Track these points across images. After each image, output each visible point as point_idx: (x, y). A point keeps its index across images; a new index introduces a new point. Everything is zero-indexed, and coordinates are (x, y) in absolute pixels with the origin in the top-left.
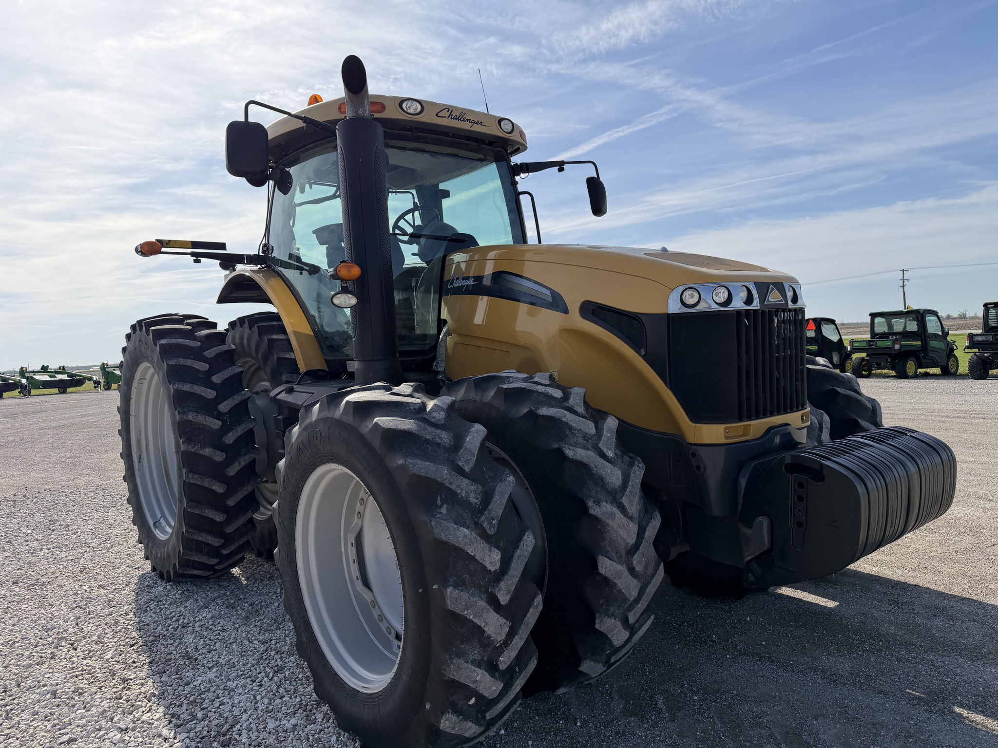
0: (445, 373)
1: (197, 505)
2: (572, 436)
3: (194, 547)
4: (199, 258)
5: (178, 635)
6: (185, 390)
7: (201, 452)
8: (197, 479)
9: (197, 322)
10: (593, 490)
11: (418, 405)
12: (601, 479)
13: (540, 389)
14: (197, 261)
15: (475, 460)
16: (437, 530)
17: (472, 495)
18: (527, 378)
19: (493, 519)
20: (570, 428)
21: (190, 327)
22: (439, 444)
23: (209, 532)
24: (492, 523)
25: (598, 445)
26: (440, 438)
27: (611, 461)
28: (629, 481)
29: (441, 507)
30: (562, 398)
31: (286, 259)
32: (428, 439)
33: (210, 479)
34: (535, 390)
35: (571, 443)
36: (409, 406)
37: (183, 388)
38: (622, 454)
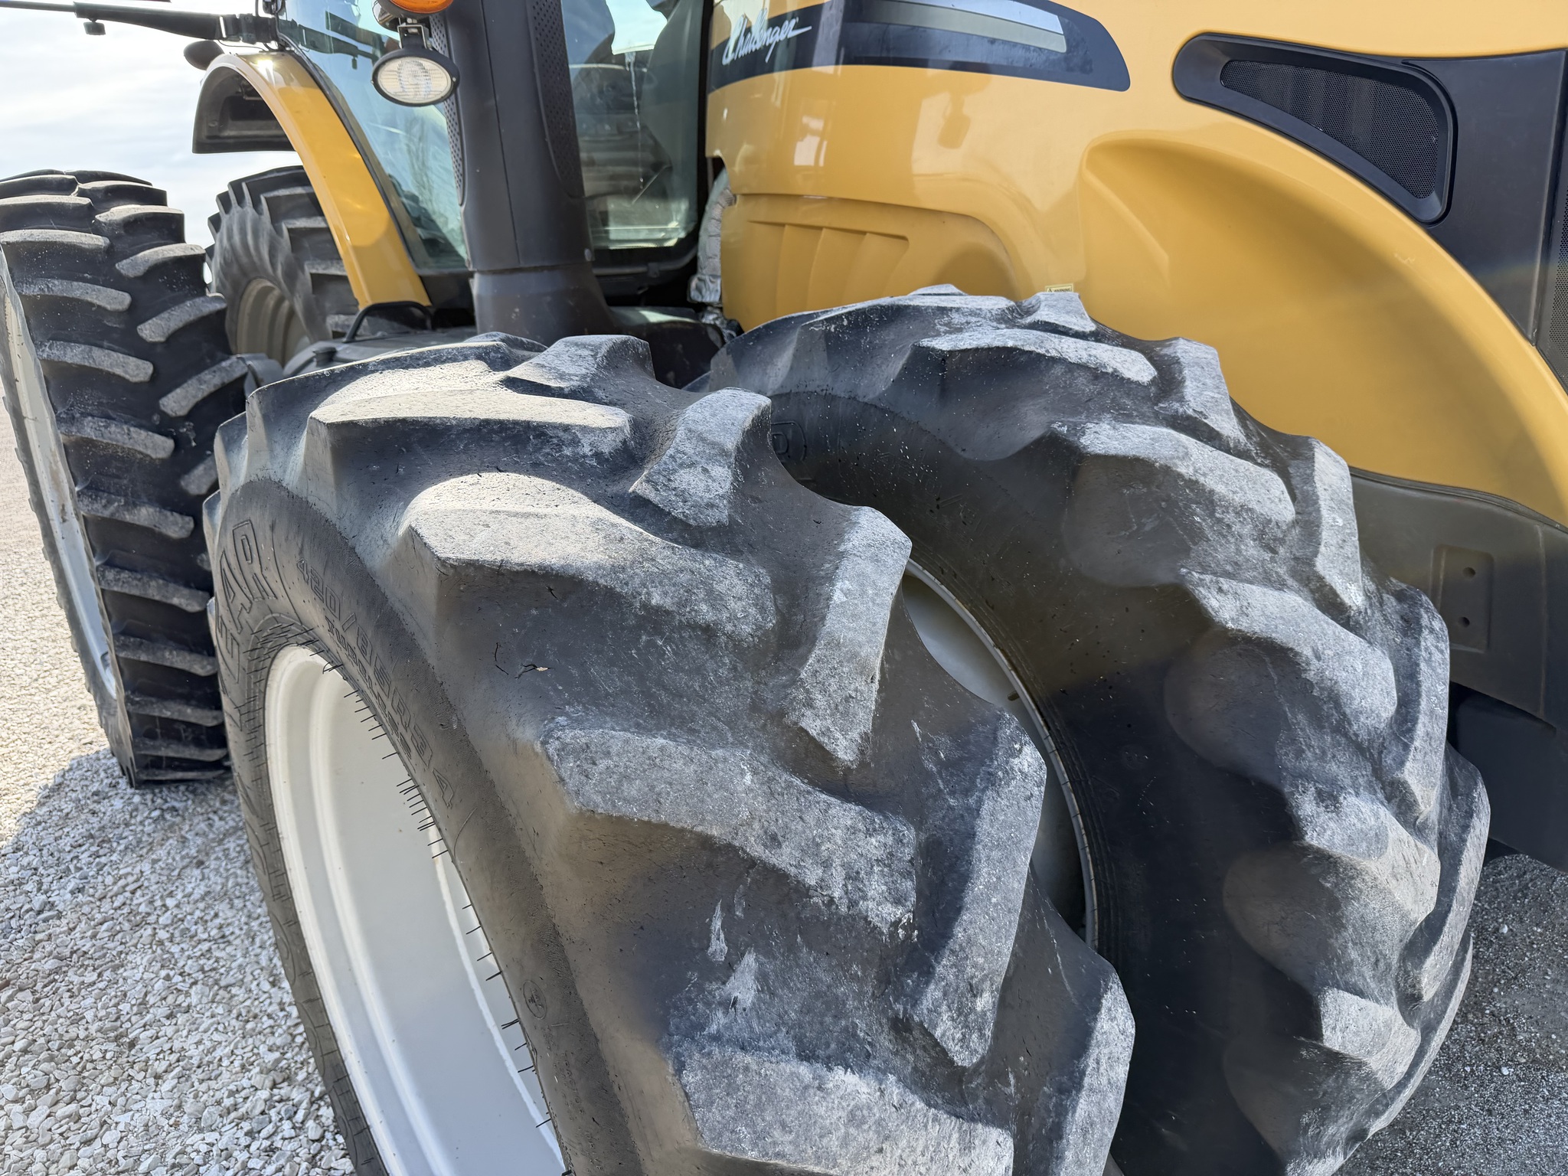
0: (721, 309)
1: (142, 643)
2: (1221, 534)
3: (158, 731)
4: (98, 21)
5: (115, 953)
6: (70, 361)
7: (128, 518)
8: (128, 582)
9: (108, 190)
10: (1309, 746)
11: (610, 437)
12: (1335, 699)
13: (1072, 350)
14: (96, 30)
15: (875, 695)
16: (715, 1115)
17: (876, 887)
18: (1011, 310)
19: (974, 991)
20: (1208, 500)
21: (86, 201)
22: (708, 633)
23: (187, 699)
24: (973, 1010)
25: (1309, 562)
26: (715, 599)
27: (1357, 622)
28: (1419, 695)
29: (729, 967)
30: (1153, 381)
31: (320, 26)
32: (659, 610)
33: (161, 582)
34: (1054, 353)
35: (1218, 565)
36: (575, 442)
37: (65, 354)
38: (1378, 589)
